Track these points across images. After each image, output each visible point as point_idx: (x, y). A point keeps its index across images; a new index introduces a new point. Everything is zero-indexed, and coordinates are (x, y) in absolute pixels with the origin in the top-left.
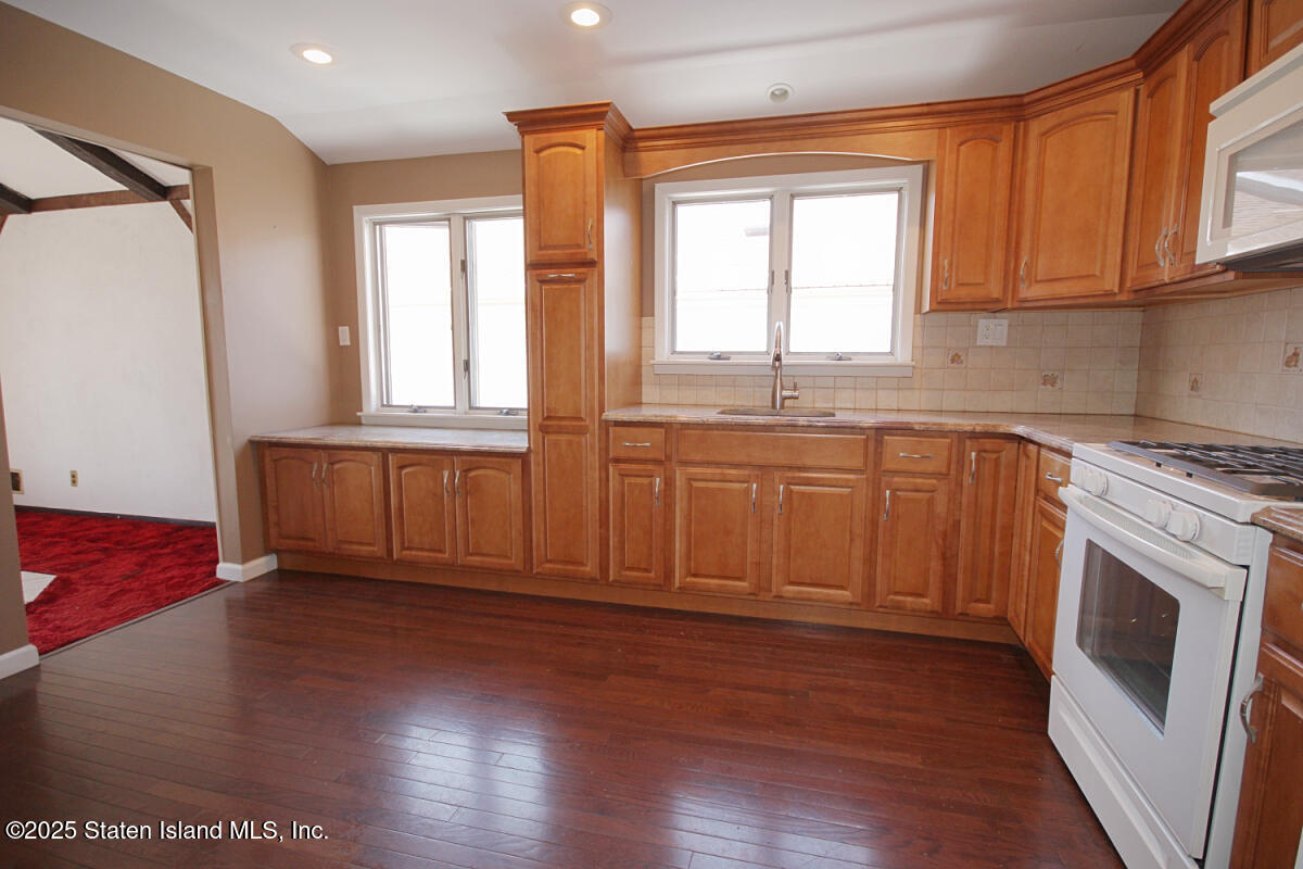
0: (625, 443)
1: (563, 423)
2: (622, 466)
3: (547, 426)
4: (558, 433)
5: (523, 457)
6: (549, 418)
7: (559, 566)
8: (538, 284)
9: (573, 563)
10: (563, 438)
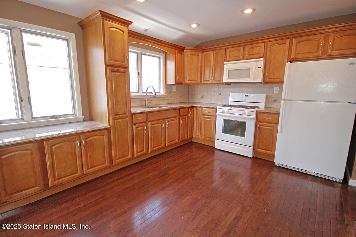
0: (137, 119)
1: (121, 116)
2: (137, 125)
3: (116, 118)
4: (119, 119)
5: (107, 129)
6: (116, 115)
7: (121, 159)
8: (111, 72)
9: (124, 157)
10: (121, 120)
